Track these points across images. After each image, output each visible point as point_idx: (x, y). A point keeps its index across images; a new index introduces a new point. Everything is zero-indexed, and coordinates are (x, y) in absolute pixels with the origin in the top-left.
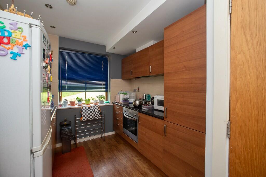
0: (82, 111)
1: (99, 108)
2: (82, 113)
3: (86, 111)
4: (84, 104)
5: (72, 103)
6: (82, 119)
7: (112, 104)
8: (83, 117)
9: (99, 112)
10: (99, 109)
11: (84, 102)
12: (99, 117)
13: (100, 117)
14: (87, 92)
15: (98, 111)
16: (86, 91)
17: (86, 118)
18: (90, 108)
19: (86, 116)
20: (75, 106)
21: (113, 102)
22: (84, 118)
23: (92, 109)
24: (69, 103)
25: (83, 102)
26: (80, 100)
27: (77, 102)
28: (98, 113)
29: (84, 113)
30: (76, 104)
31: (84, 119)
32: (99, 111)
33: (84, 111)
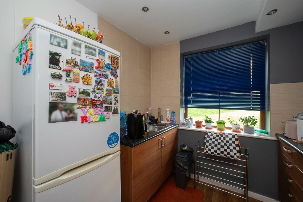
0: (205, 138)
1: (237, 140)
2: (205, 141)
3: (211, 139)
4: (215, 127)
5: (198, 124)
6: (205, 151)
7: (275, 138)
8: (206, 147)
9: (237, 148)
10: (237, 143)
11: (215, 124)
12: (235, 157)
13: (238, 157)
14: (221, 110)
15: (234, 145)
16: (219, 108)
17: (210, 150)
18: (220, 136)
19: (210, 148)
20: (201, 128)
21: (277, 135)
22: (207, 149)
23: (222, 138)
24: (194, 123)
25: (212, 124)
26: (208, 121)
27: (204, 123)
28: (234, 148)
29: (207, 141)
30: (204, 126)
31: (207, 152)
32: (237, 145)
33: (208, 139)
